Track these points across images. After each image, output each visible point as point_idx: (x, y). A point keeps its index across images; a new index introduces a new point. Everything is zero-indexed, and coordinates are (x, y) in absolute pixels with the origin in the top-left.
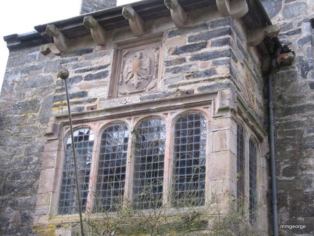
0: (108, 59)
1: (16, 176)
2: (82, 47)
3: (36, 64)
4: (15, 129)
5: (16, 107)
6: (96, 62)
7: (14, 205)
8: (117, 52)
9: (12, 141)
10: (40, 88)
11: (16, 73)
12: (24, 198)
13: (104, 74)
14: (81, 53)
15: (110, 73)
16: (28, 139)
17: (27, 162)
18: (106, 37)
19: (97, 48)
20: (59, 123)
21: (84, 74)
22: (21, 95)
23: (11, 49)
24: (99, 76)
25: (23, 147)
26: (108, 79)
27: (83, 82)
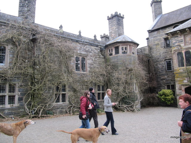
0: (182, 38)
1: (158, 59)
2: (176, 36)
3: (156, 35)
4: (155, 50)
5: (154, 45)
6: (180, 39)
7: (160, 64)
8: (184, 36)
9: (155, 52)
10: (158, 41)
11: (152, 38)
12: (162, 63)
13: (182, 41)
14: (176, 37)
15: (184, 41)
16: (159, 51)
17: (160, 56)
18: (181, 33)
19: (179, 36)
20: (175, 51)
21: (178, 41)
22: (154, 42)
23: (149, 33)
24: (181, 42)
25: (158, 53)
26: (183, 42)
27: (178, 43)
